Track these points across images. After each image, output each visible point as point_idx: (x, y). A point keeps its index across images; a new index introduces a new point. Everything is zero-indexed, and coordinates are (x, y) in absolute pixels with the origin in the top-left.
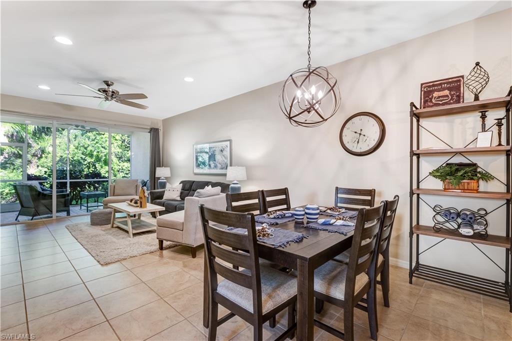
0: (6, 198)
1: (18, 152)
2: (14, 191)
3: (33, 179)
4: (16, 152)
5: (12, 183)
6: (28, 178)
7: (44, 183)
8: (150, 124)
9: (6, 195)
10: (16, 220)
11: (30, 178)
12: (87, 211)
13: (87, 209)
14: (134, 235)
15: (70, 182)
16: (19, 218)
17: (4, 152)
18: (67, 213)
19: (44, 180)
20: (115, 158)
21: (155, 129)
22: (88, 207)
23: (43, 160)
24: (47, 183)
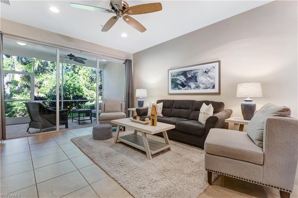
0: (19, 112)
1: (26, 84)
2: (26, 108)
3: (38, 100)
4: (25, 84)
5: (24, 102)
6: (35, 98)
7: (45, 102)
8: (125, 56)
9: (19, 111)
10: (27, 131)
11: (36, 98)
12: (79, 124)
13: (79, 122)
14: (153, 156)
15: (64, 102)
16: (29, 130)
17: (18, 84)
18: (66, 126)
19: (45, 100)
20: (85, 88)
21: (129, 60)
22: (79, 121)
23: (42, 88)
24: (47, 102)
